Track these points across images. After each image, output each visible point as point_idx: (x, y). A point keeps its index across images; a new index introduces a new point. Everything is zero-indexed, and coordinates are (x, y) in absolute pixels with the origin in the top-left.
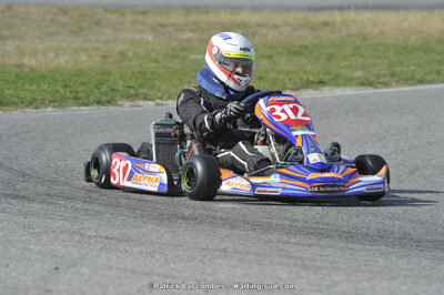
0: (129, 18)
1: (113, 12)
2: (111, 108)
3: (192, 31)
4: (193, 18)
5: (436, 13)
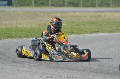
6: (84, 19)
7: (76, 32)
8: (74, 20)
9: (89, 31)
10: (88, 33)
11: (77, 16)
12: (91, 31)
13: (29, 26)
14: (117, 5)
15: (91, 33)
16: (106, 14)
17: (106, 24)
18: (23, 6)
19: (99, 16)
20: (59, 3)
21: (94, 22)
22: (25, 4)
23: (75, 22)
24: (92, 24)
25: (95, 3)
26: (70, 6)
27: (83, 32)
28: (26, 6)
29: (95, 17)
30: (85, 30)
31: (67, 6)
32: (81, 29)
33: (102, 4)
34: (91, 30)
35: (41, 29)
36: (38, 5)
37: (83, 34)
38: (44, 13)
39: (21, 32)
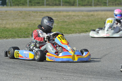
6: (76, 19)
7: (64, 32)
9: (77, 31)
10: (76, 33)
11: (69, 16)
12: (80, 31)
13: (18, 26)
14: (114, 4)
15: (79, 33)
17: (97, 24)
18: (18, 5)
19: (92, 15)
20: (55, 3)
21: (85, 22)
22: (20, 3)
23: (66, 22)
24: (82, 23)
25: (92, 2)
26: (66, 5)
27: (71, 32)
28: (21, 6)
29: (88, 16)
30: (74, 29)
31: (63, 5)
32: (69, 29)
33: (98, 3)
34: (79, 29)
35: (28, 29)
36: (33, 4)
37: (71, 34)
38: (37, 13)
39: (8, 33)
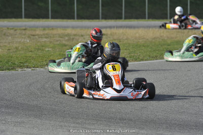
0: (18, 32)
1: (11, 29)
2: (13, 72)
3: (46, 38)
4: (46, 32)
5: (151, 29)
8: (64, 42)
16: (114, 31)
